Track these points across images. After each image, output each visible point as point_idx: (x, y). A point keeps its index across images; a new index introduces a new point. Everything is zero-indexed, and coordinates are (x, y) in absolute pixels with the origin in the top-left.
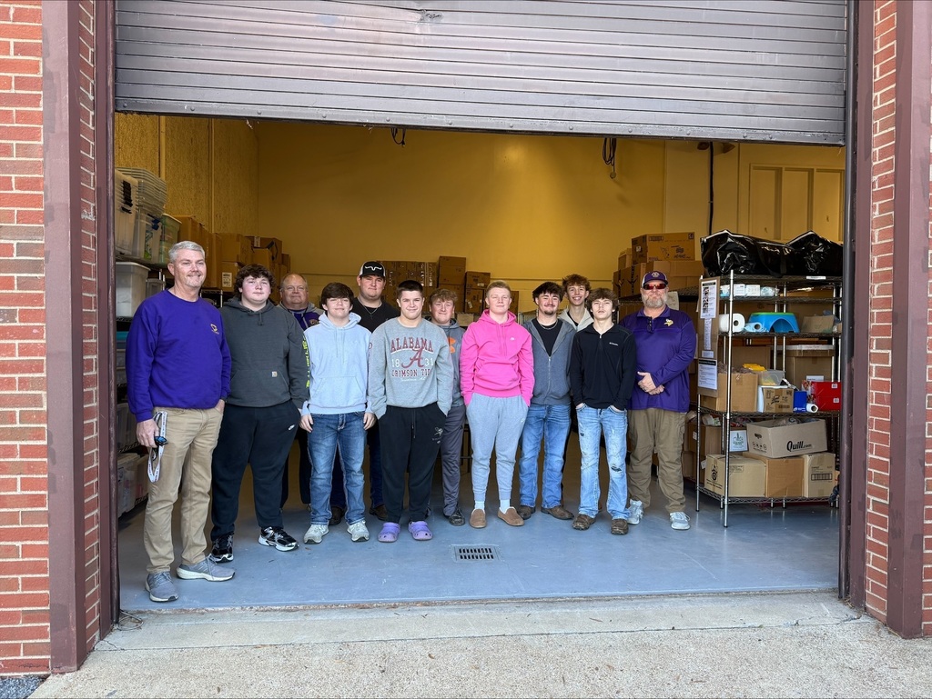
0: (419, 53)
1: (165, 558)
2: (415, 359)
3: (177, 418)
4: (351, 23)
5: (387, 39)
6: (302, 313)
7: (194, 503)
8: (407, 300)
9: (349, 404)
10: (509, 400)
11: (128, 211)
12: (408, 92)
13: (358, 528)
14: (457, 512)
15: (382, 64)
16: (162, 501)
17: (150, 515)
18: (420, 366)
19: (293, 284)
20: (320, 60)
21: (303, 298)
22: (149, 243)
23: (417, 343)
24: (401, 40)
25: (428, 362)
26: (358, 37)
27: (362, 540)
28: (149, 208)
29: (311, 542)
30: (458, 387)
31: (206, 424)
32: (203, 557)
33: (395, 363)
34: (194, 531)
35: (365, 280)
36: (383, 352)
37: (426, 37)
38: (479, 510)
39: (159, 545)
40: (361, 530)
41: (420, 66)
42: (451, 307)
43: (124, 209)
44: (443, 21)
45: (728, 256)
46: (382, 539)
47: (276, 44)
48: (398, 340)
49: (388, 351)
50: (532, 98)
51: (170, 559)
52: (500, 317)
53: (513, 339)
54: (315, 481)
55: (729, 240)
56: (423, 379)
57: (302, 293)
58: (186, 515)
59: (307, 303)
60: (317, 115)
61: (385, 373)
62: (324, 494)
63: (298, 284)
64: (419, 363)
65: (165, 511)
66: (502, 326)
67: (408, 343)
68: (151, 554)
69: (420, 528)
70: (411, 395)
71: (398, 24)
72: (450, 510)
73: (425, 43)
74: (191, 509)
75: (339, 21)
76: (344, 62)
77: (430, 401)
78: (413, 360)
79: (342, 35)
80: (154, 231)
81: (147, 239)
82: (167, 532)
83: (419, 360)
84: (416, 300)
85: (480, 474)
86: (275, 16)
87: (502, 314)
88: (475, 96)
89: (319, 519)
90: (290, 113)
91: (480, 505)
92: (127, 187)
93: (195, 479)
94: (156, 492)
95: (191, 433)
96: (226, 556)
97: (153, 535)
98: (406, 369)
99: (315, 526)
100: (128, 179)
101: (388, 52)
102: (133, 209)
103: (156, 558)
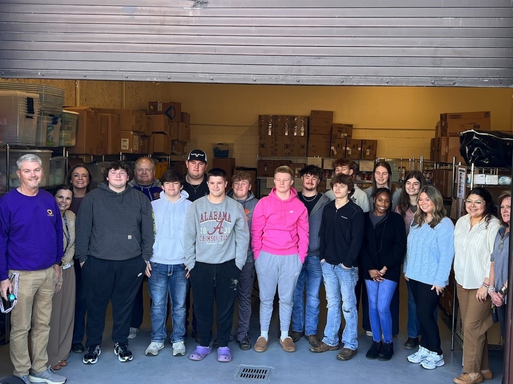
0: (191, 31)
1: (25, 366)
2: (217, 228)
3: (25, 276)
4: (145, 11)
5: (170, 21)
6: (148, 188)
7: (39, 331)
8: (213, 183)
9: (174, 258)
10: (287, 257)
11: (31, 117)
12: (182, 58)
13: (179, 346)
14: (246, 339)
15: (165, 39)
16: (20, 331)
17: (13, 340)
18: (220, 233)
19: (143, 167)
20: (124, 39)
21: (150, 177)
22: (50, 134)
23: (220, 216)
24: (179, 21)
25: (227, 230)
26: (150, 21)
27: (179, 355)
28: (48, 111)
29: (150, 354)
30: (251, 247)
31: (46, 279)
32: (45, 368)
33: (204, 231)
34: (39, 350)
35: (191, 163)
36: (194, 222)
37: (197, 19)
38: (263, 338)
39: (20, 358)
40: (179, 348)
41: (192, 40)
42: (247, 185)
43: (27, 117)
44: (208, 6)
45: (476, 149)
46: (191, 358)
47: (95, 29)
48: (205, 213)
49: (197, 222)
50: (269, 60)
51: (28, 366)
52: (283, 194)
53: (292, 212)
54: (153, 310)
55: (475, 138)
56: (222, 243)
57: (149, 173)
58: (34, 340)
59: (153, 180)
60: (122, 76)
61: (196, 238)
62: (160, 320)
63: (146, 167)
64: (220, 231)
65: (22, 336)
66: (284, 202)
67: (213, 216)
68: (15, 364)
69: (223, 352)
70: (213, 254)
71: (177, 10)
72: (241, 337)
73: (195, 23)
74: (37, 335)
75: (138, 11)
76: (141, 39)
77: (228, 258)
78: (216, 229)
79: (139, 20)
80: (54, 125)
81: (48, 132)
82: (25, 349)
83: (220, 228)
84: (219, 183)
85: (264, 311)
86: (96, 10)
87: (285, 192)
88: (228, 59)
89: (156, 338)
90: (105, 76)
91: (264, 334)
92: (30, 101)
93: (40, 316)
94: (15, 325)
95: (35, 286)
96: (90, 360)
97: (16, 352)
98: (211, 236)
99: (154, 343)
100: (31, 95)
101: (171, 31)
102: (36, 115)
103: (18, 367)
